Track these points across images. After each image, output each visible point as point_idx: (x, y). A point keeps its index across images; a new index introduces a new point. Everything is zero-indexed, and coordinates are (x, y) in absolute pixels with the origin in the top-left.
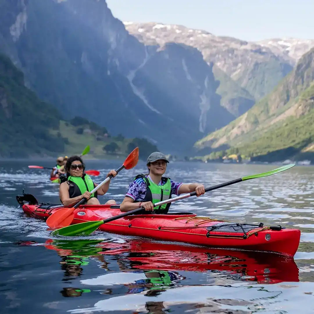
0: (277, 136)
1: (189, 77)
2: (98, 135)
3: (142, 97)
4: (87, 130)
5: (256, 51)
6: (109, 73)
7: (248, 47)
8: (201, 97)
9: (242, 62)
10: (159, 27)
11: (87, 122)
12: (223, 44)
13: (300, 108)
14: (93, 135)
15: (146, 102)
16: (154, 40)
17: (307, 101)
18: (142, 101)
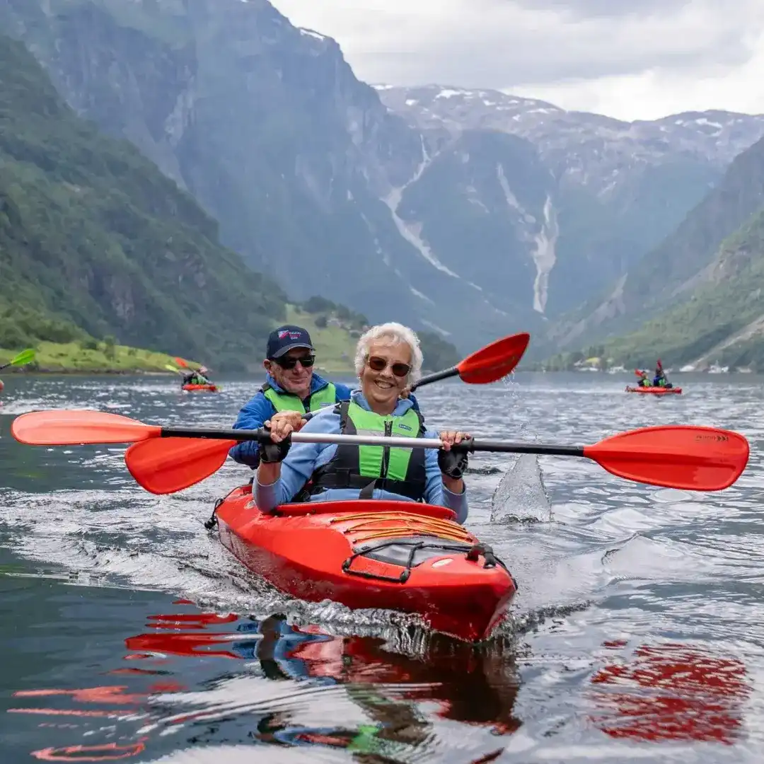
0: (675, 323)
1: (512, 200)
2: (352, 328)
3: (418, 243)
4: (333, 319)
5: (647, 143)
6: (350, 196)
7: (631, 134)
8: (537, 240)
9: (620, 166)
10: (447, 94)
11: (333, 307)
12: (580, 130)
13: (721, 266)
14: (343, 327)
15: (425, 251)
16: (438, 121)
17: (733, 253)
18: (419, 252)
